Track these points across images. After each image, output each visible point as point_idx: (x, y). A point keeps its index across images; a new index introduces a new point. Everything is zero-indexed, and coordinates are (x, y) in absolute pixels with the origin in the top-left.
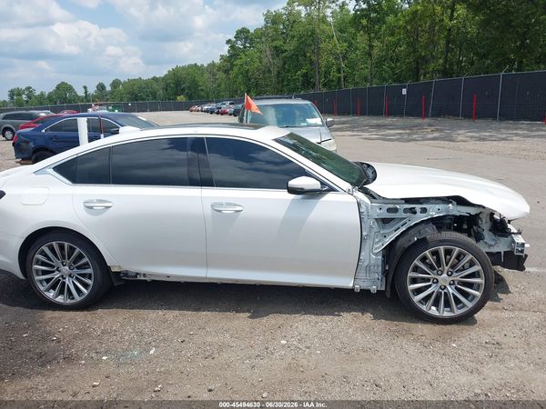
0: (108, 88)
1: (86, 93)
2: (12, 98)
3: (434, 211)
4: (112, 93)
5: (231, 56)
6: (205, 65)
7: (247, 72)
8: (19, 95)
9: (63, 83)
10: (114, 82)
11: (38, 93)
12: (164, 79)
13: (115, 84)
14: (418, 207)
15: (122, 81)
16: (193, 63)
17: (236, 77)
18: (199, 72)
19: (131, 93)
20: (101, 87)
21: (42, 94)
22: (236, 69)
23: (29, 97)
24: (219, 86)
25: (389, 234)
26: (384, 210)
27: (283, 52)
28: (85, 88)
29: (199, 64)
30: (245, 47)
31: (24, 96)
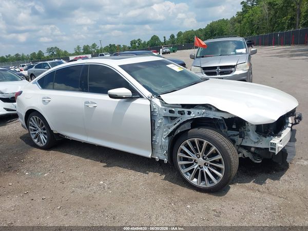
0: (176, 37)
1: (165, 40)
2: (132, 45)
3: (195, 114)
4: (177, 39)
5: (244, 12)
6: (229, 19)
7: (252, 21)
8: (135, 43)
9: (154, 36)
10: (178, 34)
11: (143, 42)
12: (205, 29)
13: (179, 34)
14: (186, 110)
15: (183, 32)
16: (222, 19)
17: (245, 24)
18: (225, 24)
19: (187, 39)
20: (172, 36)
21: (145, 42)
22: (245, 20)
23: (139, 44)
24: (236, 31)
25: (171, 126)
26: (167, 111)
27: (275, 5)
28: (165, 37)
29: (225, 19)
30: (253, 5)
31: (137, 44)
